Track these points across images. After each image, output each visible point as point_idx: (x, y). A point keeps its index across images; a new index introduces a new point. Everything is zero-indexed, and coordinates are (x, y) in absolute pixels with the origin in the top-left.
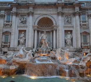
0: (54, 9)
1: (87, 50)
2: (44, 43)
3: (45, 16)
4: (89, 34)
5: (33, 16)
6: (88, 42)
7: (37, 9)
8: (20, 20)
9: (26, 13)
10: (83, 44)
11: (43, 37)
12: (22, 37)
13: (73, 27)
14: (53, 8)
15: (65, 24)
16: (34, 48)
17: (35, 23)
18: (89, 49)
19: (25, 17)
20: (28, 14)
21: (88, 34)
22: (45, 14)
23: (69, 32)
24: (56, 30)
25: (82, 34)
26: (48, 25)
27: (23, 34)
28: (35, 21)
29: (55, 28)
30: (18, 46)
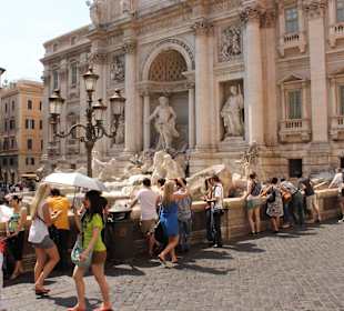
1: (300, 146)
4: (309, 82)
7: (144, 29)
13: (242, 67)
14: (183, 13)
15: (220, 61)
18: (306, 142)
25: (282, 88)
30: (111, 147)
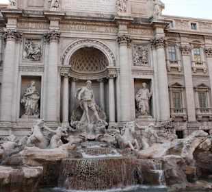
0: (108, 29)
1: (181, 124)
2: (87, 109)
3: (89, 44)
4: (184, 88)
5: (59, 42)
6: (184, 107)
7: (68, 26)
8: (26, 50)
9: (42, 35)
10: (172, 111)
11: (86, 93)
12: (31, 95)
14: (106, 26)
16: (61, 122)
17: (63, 59)
19: (39, 44)
20: (47, 38)
21: (182, 89)
22: (89, 40)
23: (144, 84)
24: (115, 79)
25: (171, 89)
26: (94, 65)
27: (34, 87)
28: (65, 56)
29: (112, 73)
30: (20, 117)
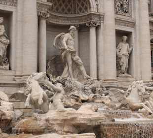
13: (133, 24)
15: (117, 13)
